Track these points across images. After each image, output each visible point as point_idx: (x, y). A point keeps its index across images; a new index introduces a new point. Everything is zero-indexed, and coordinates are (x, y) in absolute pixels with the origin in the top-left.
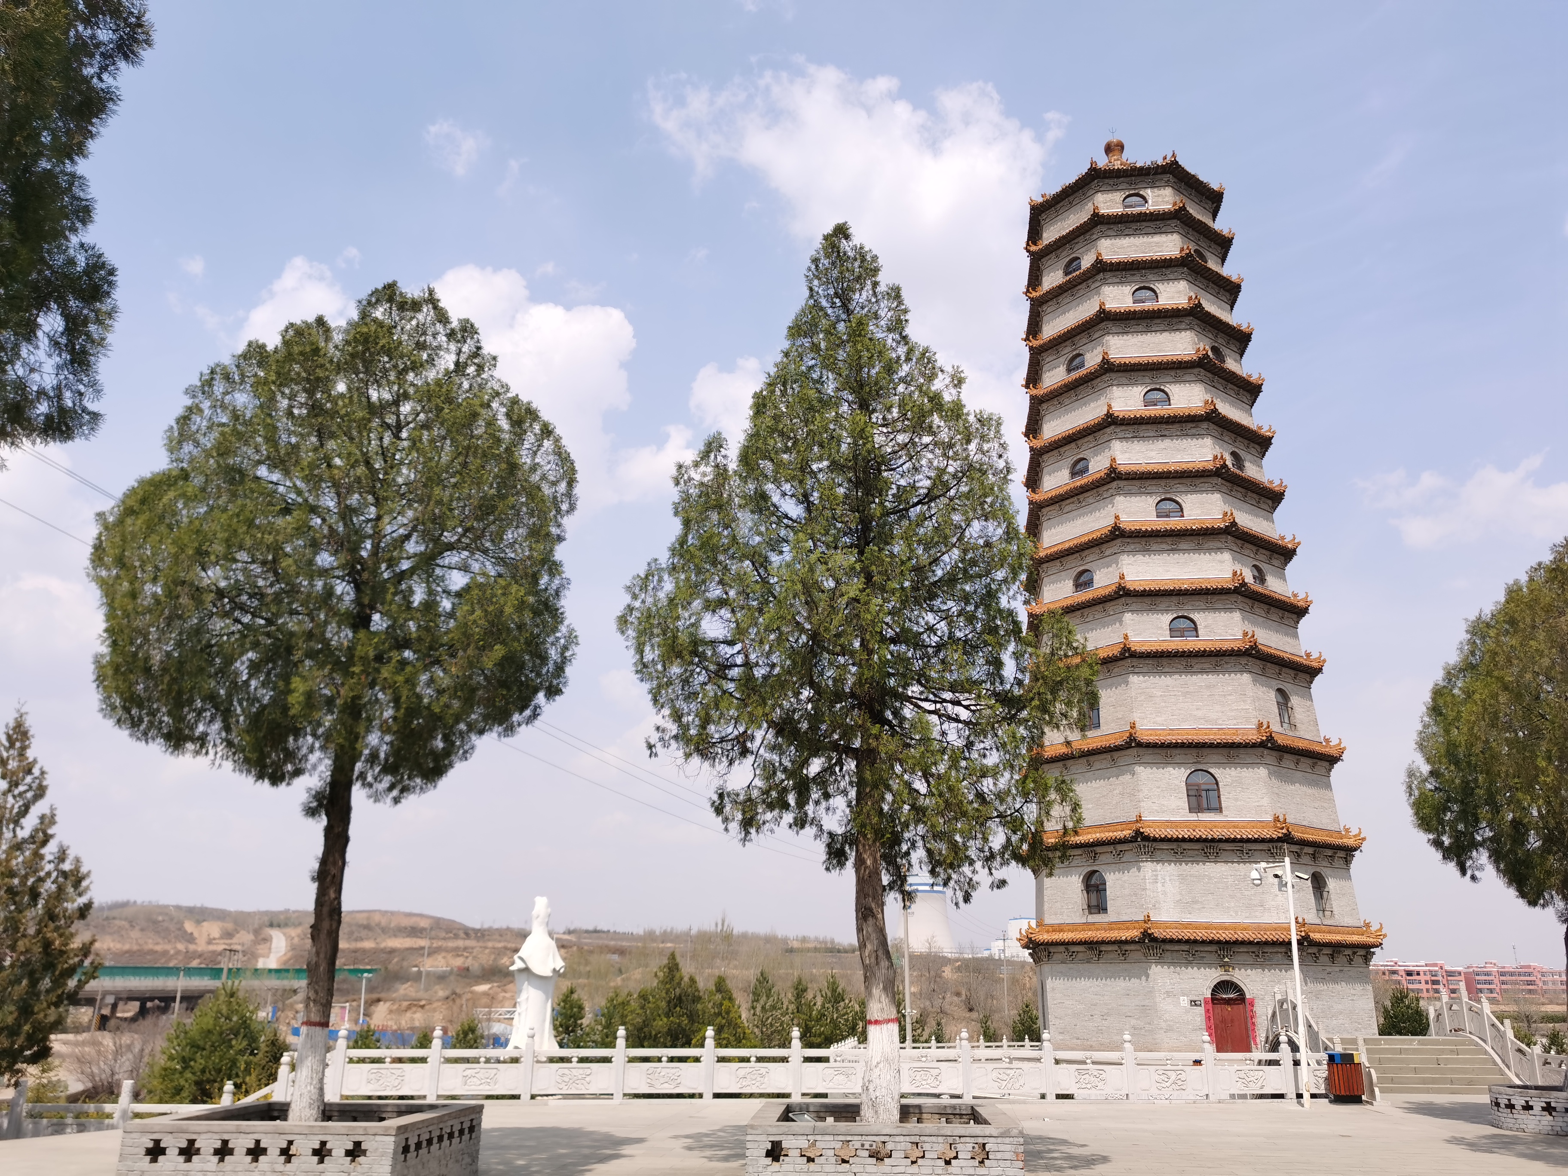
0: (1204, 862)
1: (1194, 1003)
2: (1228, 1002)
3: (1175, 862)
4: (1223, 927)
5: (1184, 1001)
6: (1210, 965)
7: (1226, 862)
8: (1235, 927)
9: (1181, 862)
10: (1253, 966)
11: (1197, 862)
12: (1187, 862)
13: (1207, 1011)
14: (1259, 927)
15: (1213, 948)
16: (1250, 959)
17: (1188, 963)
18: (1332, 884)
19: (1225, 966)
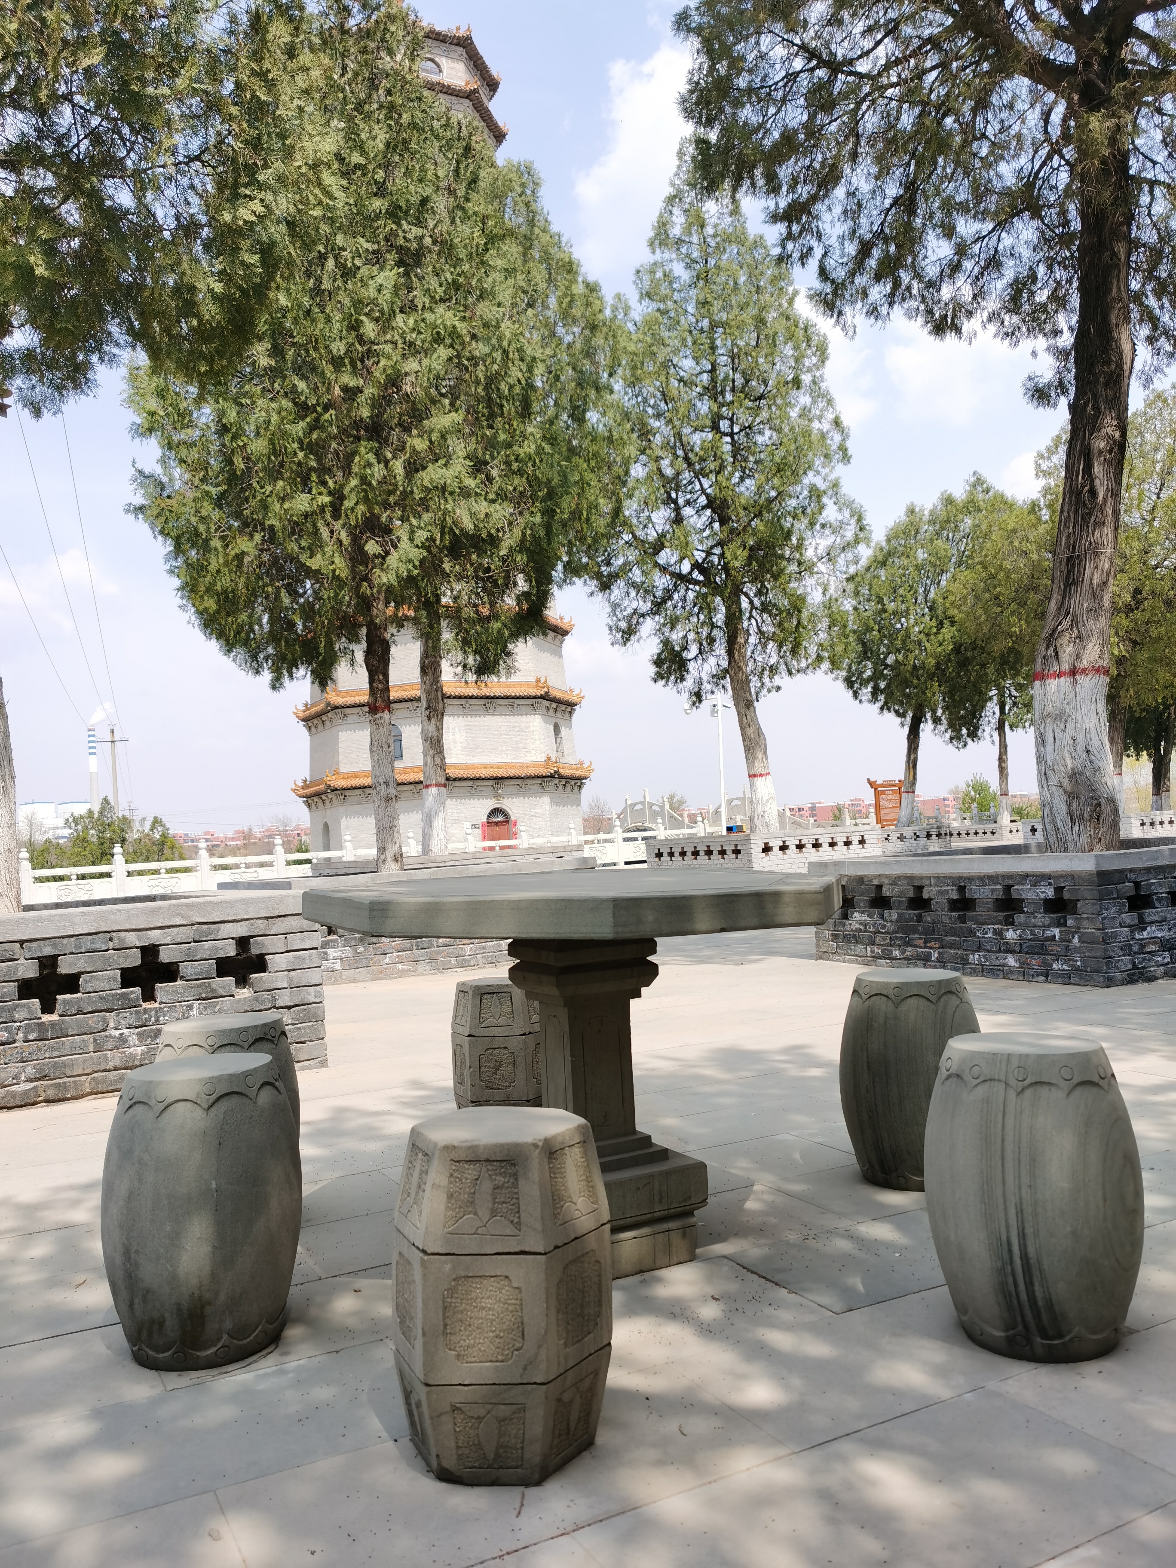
0: (485, 715)
1: (474, 827)
2: (497, 824)
3: (463, 715)
4: (498, 766)
5: (468, 825)
6: (486, 797)
7: (501, 715)
8: (506, 766)
9: (467, 715)
10: (517, 795)
11: (480, 715)
12: (471, 715)
13: (484, 832)
14: (523, 765)
15: (491, 783)
16: (515, 790)
17: (471, 796)
18: (564, 731)
19: (497, 797)
